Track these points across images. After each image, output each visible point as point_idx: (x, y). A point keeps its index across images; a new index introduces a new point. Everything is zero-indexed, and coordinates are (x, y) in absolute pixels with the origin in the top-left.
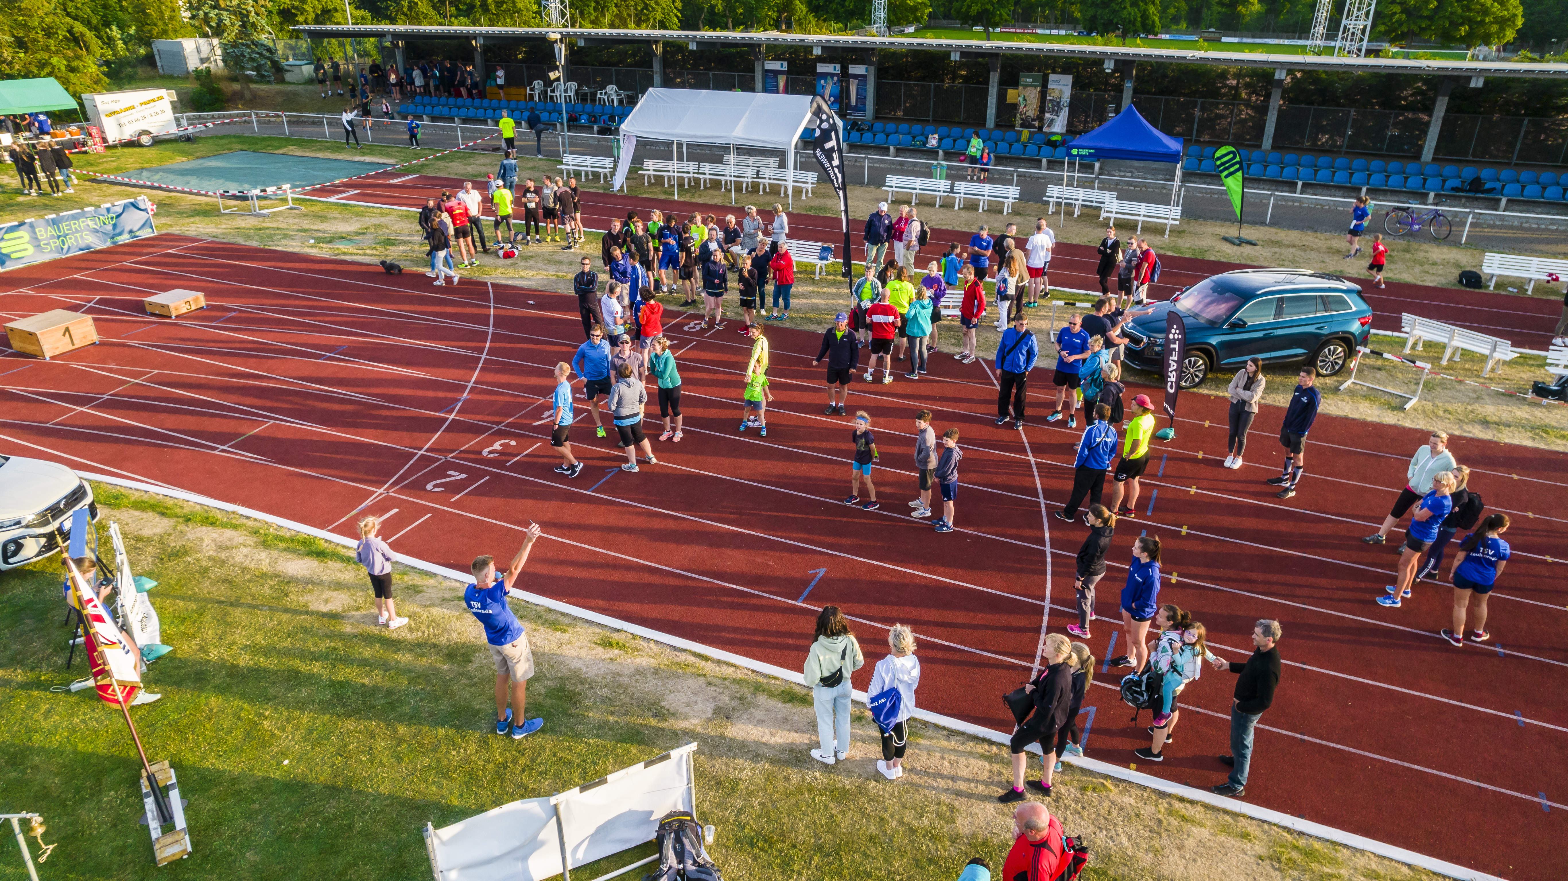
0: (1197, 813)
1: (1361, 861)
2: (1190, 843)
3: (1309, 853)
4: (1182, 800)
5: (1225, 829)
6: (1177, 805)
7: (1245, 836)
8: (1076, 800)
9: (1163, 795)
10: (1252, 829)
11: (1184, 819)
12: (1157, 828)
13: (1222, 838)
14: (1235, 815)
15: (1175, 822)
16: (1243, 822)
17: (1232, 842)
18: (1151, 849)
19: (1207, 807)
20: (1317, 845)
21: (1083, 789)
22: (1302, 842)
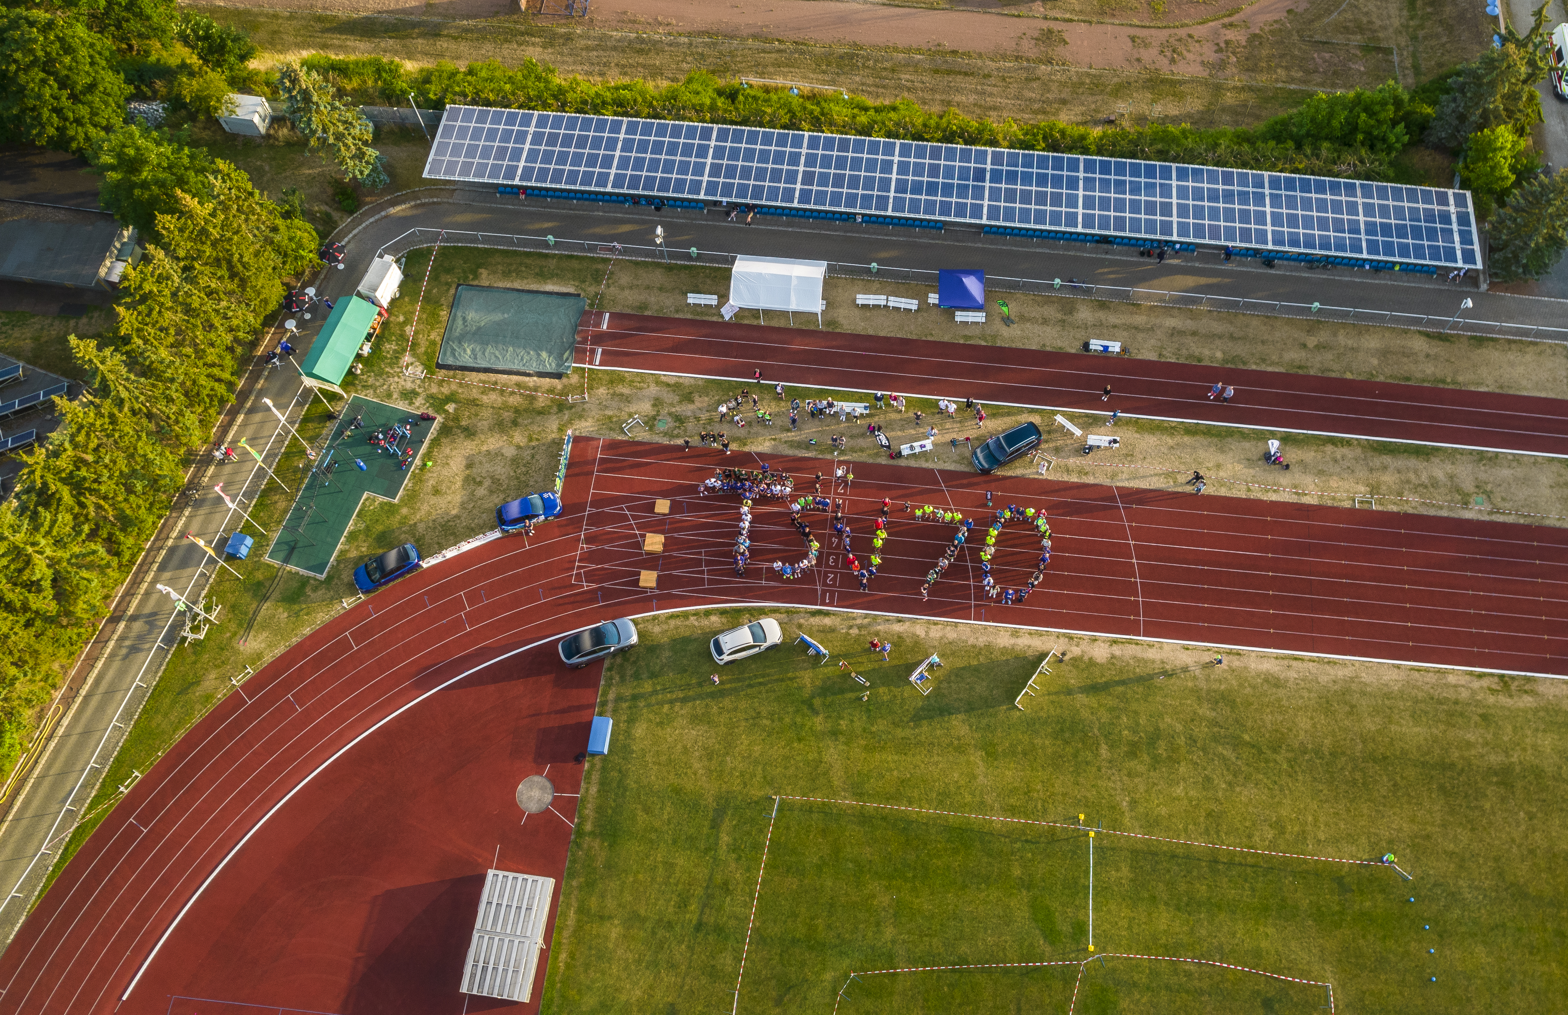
17: (1006, 633)
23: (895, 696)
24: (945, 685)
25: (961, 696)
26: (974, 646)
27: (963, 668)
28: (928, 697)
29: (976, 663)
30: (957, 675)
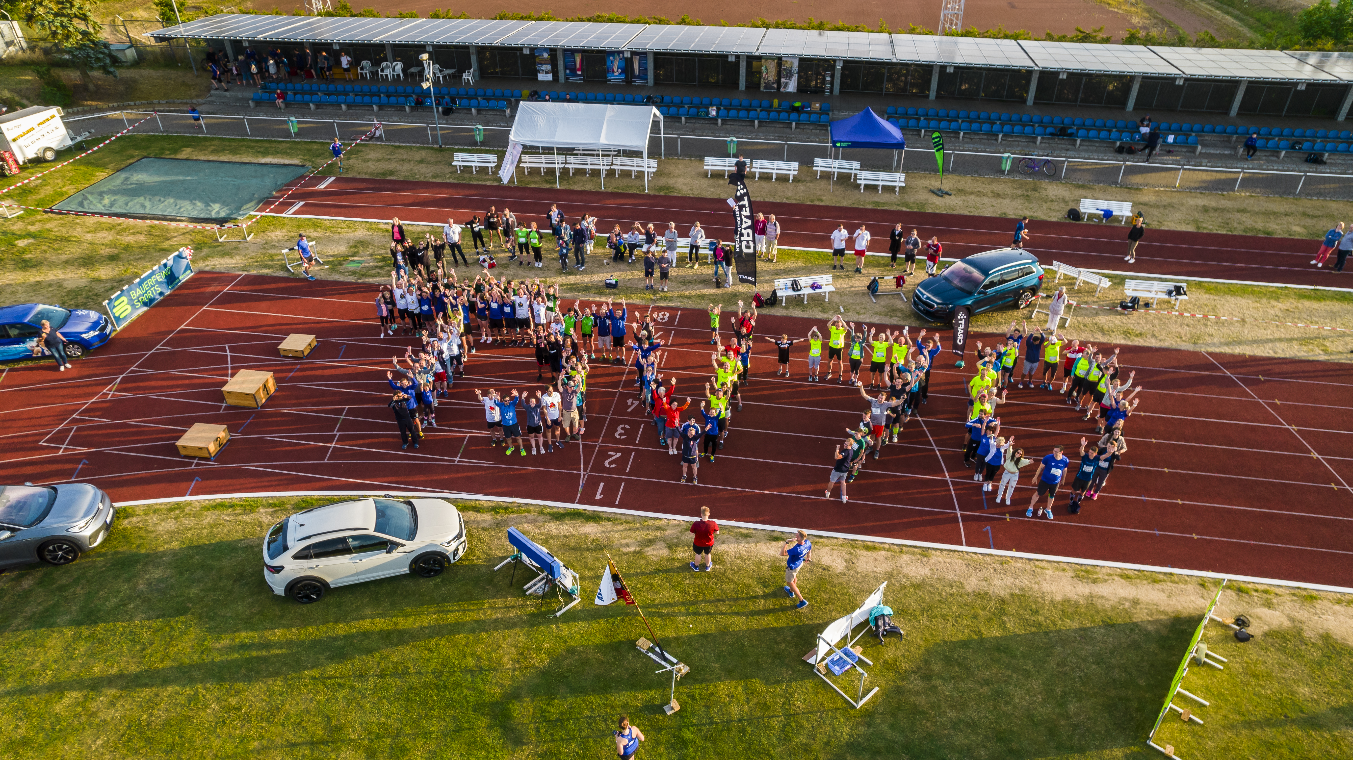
0: (1044, 564)
1: (1104, 571)
2: (1048, 577)
3: (1087, 571)
4: (1037, 560)
5: (1057, 569)
6: (1037, 563)
7: (1064, 570)
8: (1002, 569)
9: (1030, 560)
10: (1066, 567)
11: (1041, 568)
12: (1034, 574)
13: (1057, 573)
14: (1058, 562)
15: (1039, 570)
16: (1061, 565)
17: (1061, 573)
18: (1036, 583)
19: (1048, 561)
20: (1089, 568)
21: (1002, 564)
22: (1083, 568)
23: (765, 706)
24: (917, 684)
25: (971, 713)
26: (982, 596)
27: (965, 644)
28: (868, 714)
29: (997, 633)
30: (948, 660)
